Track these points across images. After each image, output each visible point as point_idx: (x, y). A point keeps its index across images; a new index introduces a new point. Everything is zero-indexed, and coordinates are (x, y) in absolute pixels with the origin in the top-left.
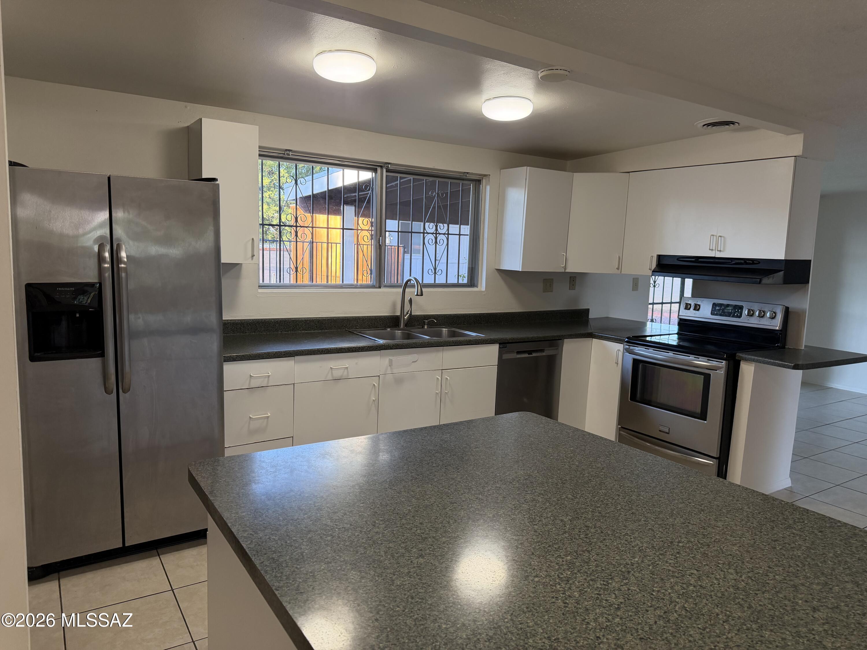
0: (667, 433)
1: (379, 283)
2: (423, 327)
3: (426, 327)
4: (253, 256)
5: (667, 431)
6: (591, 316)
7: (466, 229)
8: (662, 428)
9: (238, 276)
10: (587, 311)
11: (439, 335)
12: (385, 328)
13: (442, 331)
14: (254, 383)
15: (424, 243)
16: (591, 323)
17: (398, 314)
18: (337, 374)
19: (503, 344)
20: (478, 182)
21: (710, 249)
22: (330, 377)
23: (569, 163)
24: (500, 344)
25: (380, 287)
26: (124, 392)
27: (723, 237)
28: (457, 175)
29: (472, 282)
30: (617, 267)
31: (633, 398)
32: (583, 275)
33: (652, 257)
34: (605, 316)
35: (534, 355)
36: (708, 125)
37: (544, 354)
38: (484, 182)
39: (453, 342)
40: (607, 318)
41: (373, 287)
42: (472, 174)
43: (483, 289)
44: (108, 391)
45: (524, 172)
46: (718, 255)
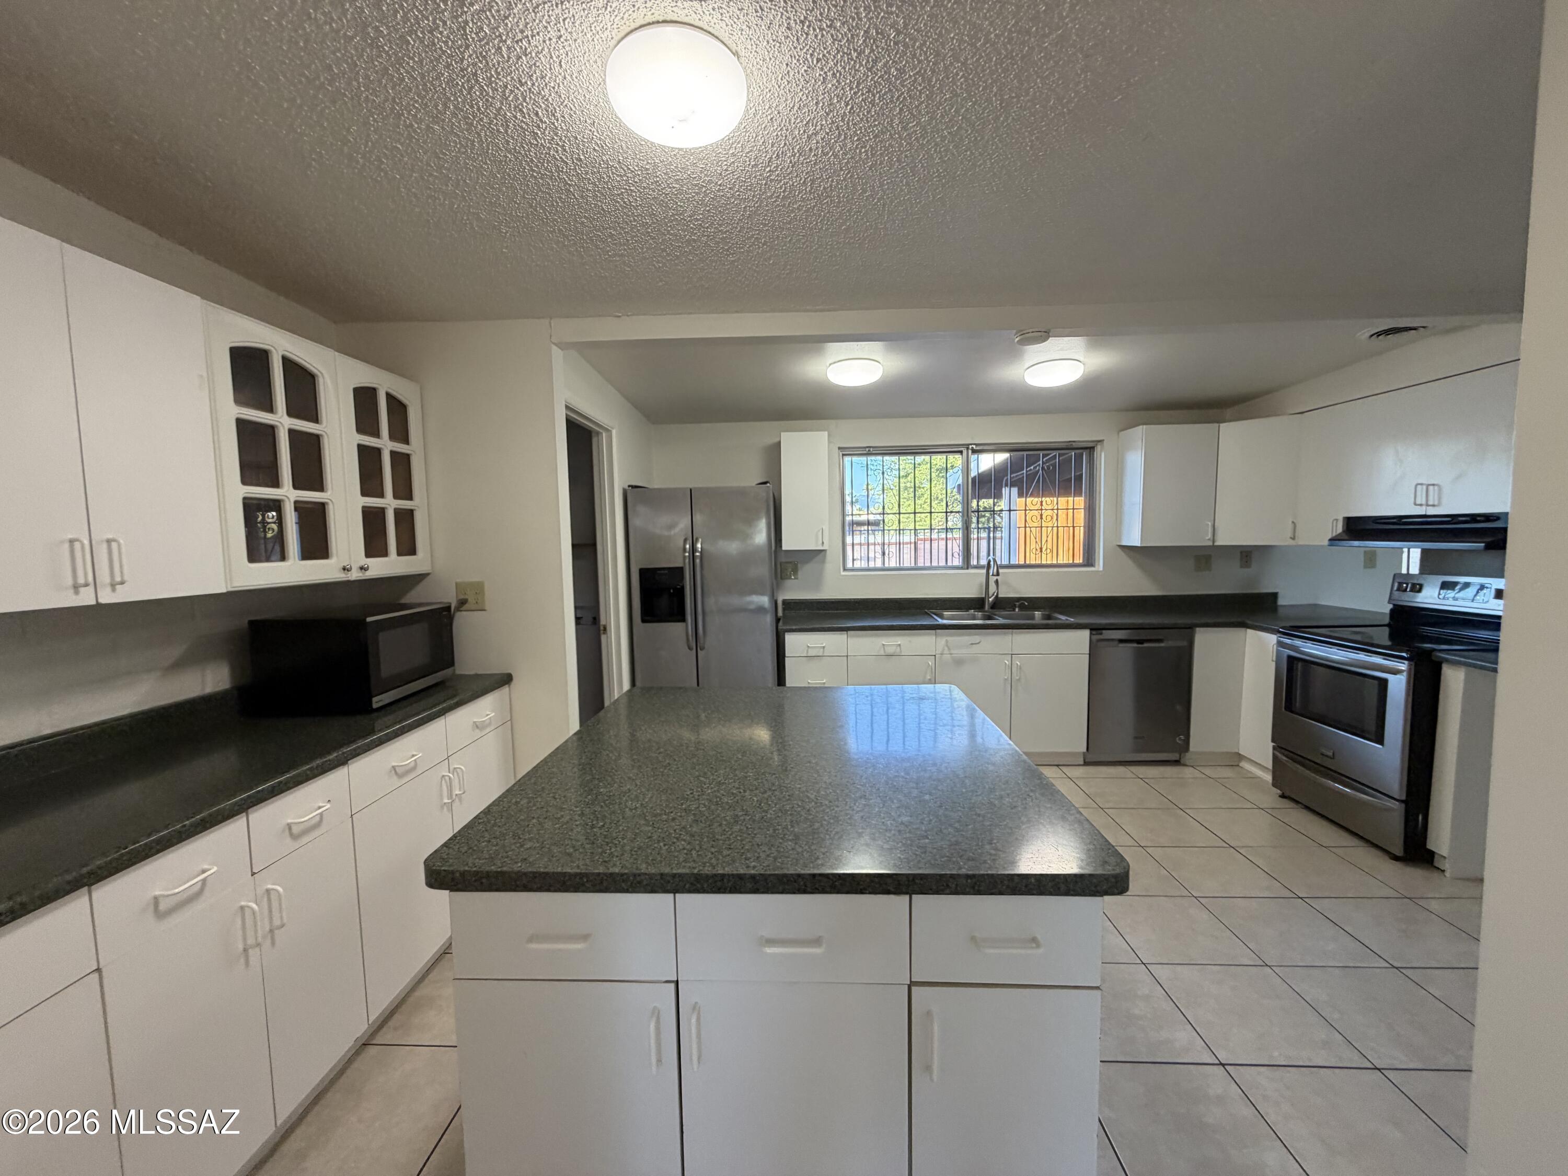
0: (1331, 758)
1: (967, 564)
2: (1014, 610)
3: (1017, 610)
4: (823, 543)
5: (1330, 754)
6: (1281, 601)
7: (1080, 501)
8: (1324, 751)
9: (823, 561)
10: (1275, 596)
11: (1033, 618)
12: (967, 609)
13: (1034, 614)
14: (812, 653)
15: (1026, 521)
16: (1281, 611)
17: (984, 596)
18: (890, 650)
19: (1095, 629)
20: (1090, 449)
21: (1415, 504)
22: (882, 653)
23: (1229, 412)
24: (1091, 630)
25: (968, 568)
26: (701, 649)
27: (1437, 485)
28: (1063, 445)
29: (1089, 560)
30: (1290, 534)
31: (1289, 707)
32: (1264, 550)
33: (1337, 520)
34: (1311, 602)
35: (1146, 645)
36: (1379, 334)
37: (1162, 645)
38: (1098, 448)
39: (1024, 625)
40: (1316, 605)
41: (962, 568)
42: (1079, 442)
43: (1101, 569)
44: (690, 648)
45: (1140, 431)
46: (1431, 511)
